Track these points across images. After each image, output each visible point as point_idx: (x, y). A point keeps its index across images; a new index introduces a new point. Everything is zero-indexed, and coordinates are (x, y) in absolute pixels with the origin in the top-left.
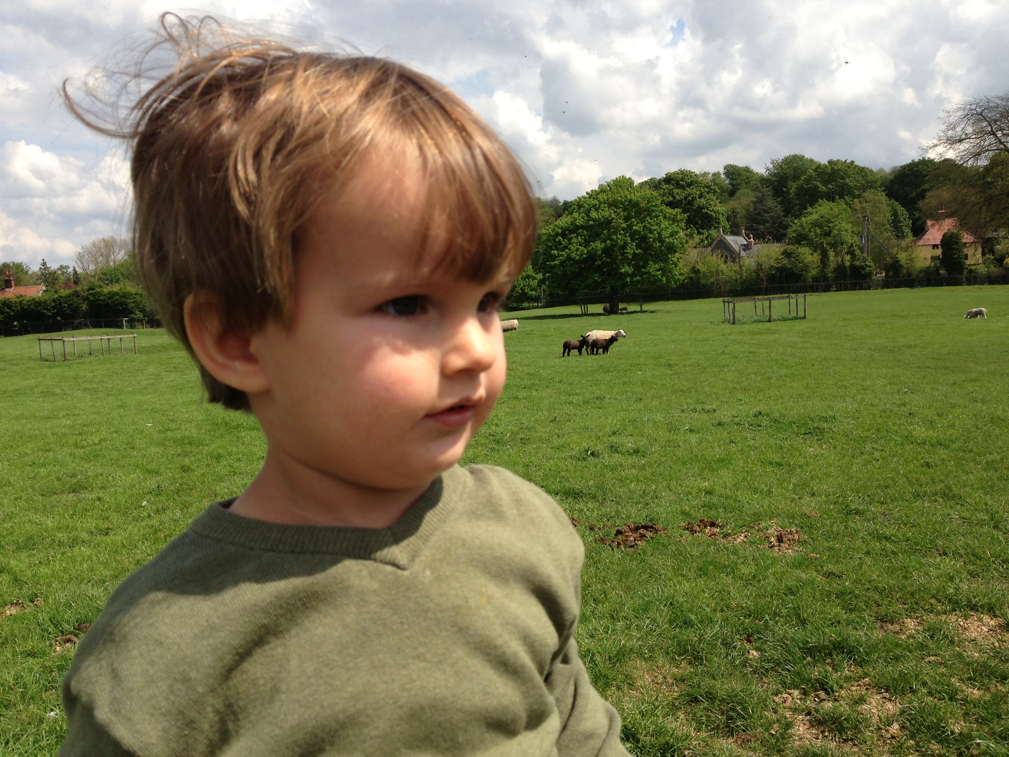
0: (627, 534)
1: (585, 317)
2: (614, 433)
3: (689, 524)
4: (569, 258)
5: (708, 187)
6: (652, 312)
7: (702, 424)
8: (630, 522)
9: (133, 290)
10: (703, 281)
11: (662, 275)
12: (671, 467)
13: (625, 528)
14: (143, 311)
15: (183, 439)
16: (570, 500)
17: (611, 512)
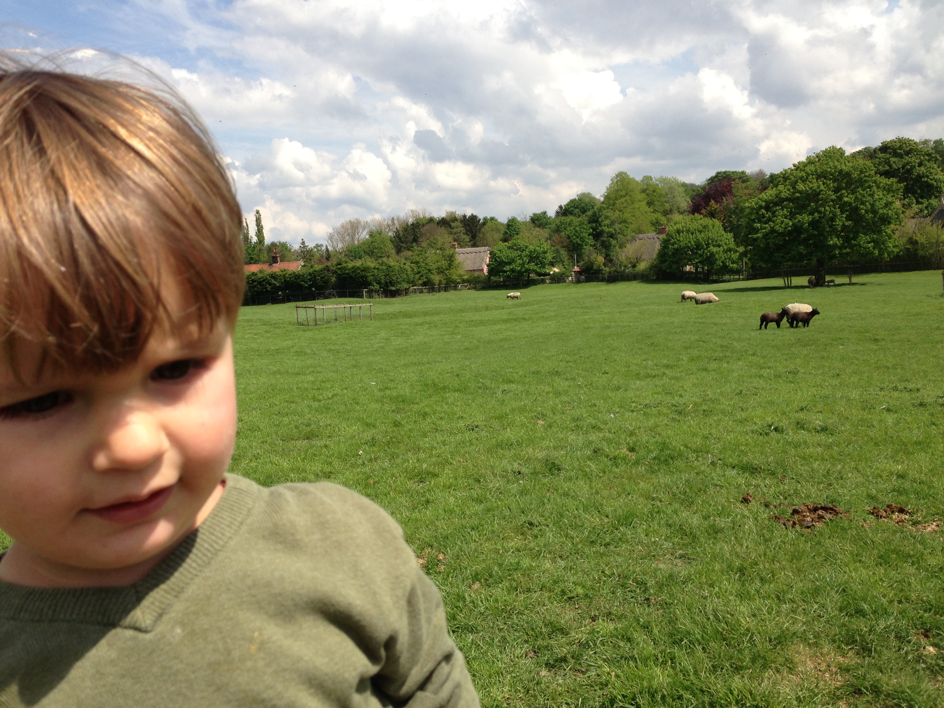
0: (804, 514)
1: (788, 290)
2: (802, 409)
3: (874, 508)
4: (773, 231)
5: (929, 155)
6: (863, 284)
7: (901, 404)
8: (809, 502)
9: (372, 265)
10: (921, 253)
11: (874, 248)
12: (861, 448)
13: (803, 508)
14: (379, 283)
15: (397, 398)
16: (746, 475)
17: (789, 490)
